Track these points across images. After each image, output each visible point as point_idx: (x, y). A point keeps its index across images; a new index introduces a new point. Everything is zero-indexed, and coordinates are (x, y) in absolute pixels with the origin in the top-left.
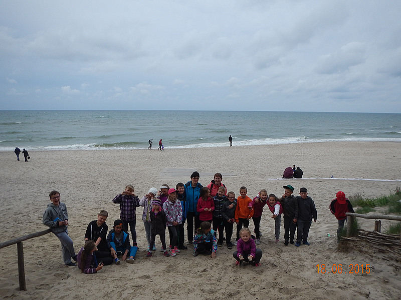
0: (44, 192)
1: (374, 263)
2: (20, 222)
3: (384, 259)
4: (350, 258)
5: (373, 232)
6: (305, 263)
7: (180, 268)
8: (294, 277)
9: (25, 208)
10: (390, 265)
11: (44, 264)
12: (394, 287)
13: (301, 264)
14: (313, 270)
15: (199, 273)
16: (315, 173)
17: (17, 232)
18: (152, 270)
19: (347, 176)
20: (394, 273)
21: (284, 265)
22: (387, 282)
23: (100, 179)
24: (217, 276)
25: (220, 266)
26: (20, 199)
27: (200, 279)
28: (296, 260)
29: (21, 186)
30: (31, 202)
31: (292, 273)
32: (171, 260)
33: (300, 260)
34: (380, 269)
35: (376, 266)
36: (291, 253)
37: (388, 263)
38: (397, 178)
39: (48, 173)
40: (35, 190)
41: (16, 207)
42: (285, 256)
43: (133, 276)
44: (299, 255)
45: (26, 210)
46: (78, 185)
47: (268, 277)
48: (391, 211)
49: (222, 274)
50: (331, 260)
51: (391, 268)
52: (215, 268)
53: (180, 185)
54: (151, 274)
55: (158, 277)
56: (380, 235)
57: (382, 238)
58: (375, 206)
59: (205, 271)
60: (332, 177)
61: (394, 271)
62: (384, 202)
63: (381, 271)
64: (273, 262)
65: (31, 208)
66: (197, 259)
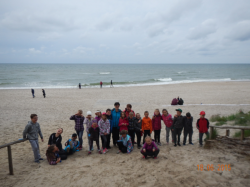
0: (22, 115)
1: (225, 155)
2: (8, 134)
3: (231, 152)
4: (211, 152)
5: (225, 137)
6: (185, 156)
7: (109, 161)
8: (178, 165)
9: (11, 125)
10: (234, 156)
11: (24, 159)
12: (237, 169)
13: (182, 157)
14: (189, 160)
15: (120, 164)
16: (191, 102)
17: (6, 140)
18: (91, 162)
19: (211, 103)
20: (237, 160)
21: (172, 157)
22: (233, 166)
23: (58, 107)
24: (131, 165)
25: (133, 159)
26: (7, 120)
27: (121, 167)
28: (179, 154)
29: (7, 111)
30: (14, 121)
31: (176, 162)
32: (103, 156)
33: (181, 154)
34: (228, 158)
35: (227, 157)
36: (176, 150)
37: (234, 154)
38: (240, 104)
39: (24, 103)
40: (17, 114)
41: (5, 124)
42: (172, 152)
43: (80, 166)
44: (181, 151)
45: (11, 126)
46: (44, 111)
47: (162, 165)
48: (236, 124)
49: (134, 164)
50: (200, 154)
51: (235, 158)
52: (130, 161)
53: (108, 110)
54: (91, 164)
55: (95, 166)
56: (229, 138)
57: (230, 140)
58: (227, 121)
59: (124, 162)
60: (201, 104)
61: (237, 159)
62: (232, 118)
63: (229, 159)
64: (165, 156)
65: (14, 125)
66: (119, 155)
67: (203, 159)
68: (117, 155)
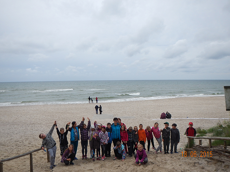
0: (29, 129)
2: (19, 146)
4: (189, 159)
6: (168, 162)
7: (107, 165)
11: (38, 166)
13: (165, 162)
14: (171, 165)
15: (116, 167)
16: (178, 116)
17: (18, 151)
18: (93, 167)
19: (196, 117)
21: (157, 163)
24: (125, 168)
25: (126, 164)
26: (17, 134)
27: (117, 170)
28: (163, 160)
29: (15, 126)
30: (23, 135)
31: (161, 166)
32: (102, 162)
33: (165, 160)
40: (24, 128)
41: (15, 138)
42: (158, 159)
43: (84, 169)
44: (165, 158)
45: (21, 139)
47: (149, 168)
49: (127, 168)
50: (180, 160)
52: (124, 165)
53: (109, 124)
55: (96, 169)
58: (207, 133)
59: (119, 166)
63: (202, 164)
64: (152, 162)
65: (23, 138)
66: (115, 162)
67: (182, 164)
68: (113, 161)
